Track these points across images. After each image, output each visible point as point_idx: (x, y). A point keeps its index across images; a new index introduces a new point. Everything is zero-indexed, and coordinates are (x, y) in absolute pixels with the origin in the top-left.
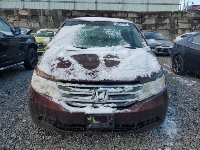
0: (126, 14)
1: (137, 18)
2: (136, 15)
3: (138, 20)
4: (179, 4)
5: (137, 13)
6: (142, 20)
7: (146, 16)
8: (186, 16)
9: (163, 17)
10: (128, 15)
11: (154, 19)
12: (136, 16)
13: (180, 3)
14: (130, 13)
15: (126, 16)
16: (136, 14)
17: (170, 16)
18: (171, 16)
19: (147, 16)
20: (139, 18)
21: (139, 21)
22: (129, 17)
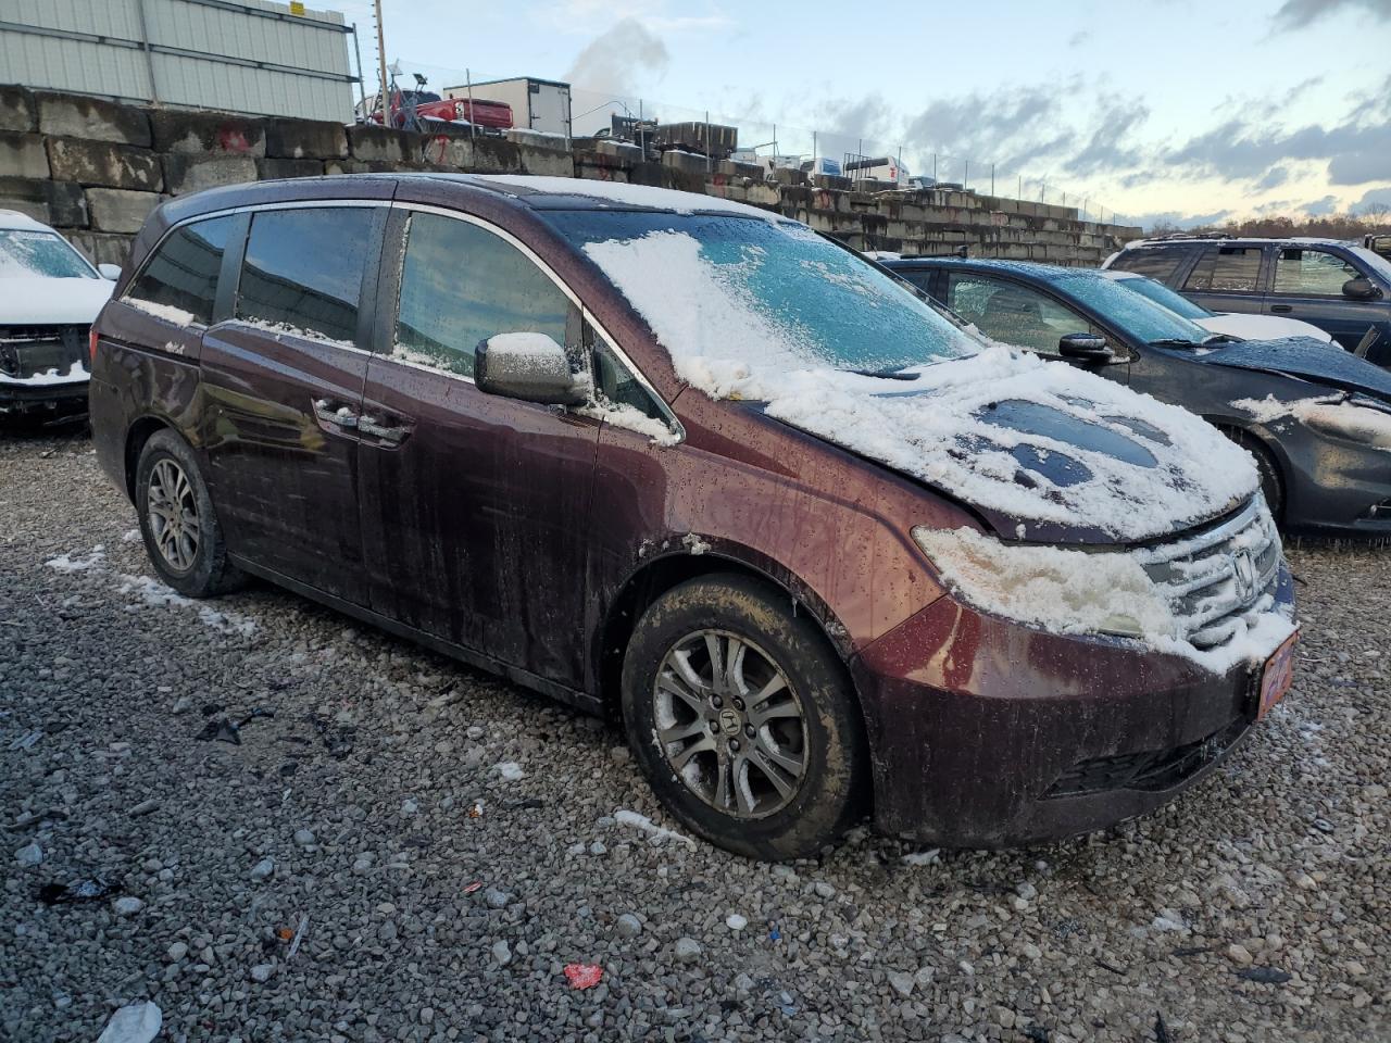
0: (21, 109)
1: (118, 147)
2: (105, 126)
3: (138, 165)
4: (351, 80)
5: (112, 109)
6: (161, 163)
7: (185, 137)
8: (427, 161)
9: (299, 152)
10: (37, 122)
11: (245, 163)
12: (105, 131)
13: (355, 74)
14: (57, 107)
15: (28, 126)
16: (106, 120)
17: (344, 152)
18: (351, 154)
19: (193, 143)
20: (142, 149)
21: (142, 175)
22: (56, 139)
